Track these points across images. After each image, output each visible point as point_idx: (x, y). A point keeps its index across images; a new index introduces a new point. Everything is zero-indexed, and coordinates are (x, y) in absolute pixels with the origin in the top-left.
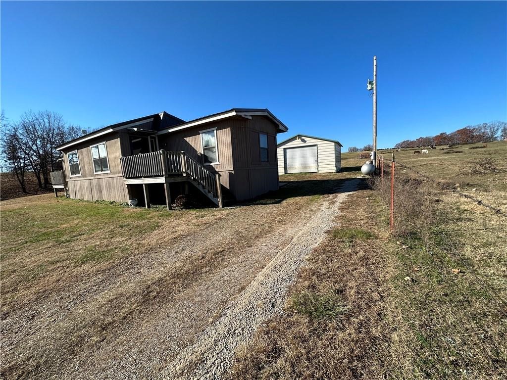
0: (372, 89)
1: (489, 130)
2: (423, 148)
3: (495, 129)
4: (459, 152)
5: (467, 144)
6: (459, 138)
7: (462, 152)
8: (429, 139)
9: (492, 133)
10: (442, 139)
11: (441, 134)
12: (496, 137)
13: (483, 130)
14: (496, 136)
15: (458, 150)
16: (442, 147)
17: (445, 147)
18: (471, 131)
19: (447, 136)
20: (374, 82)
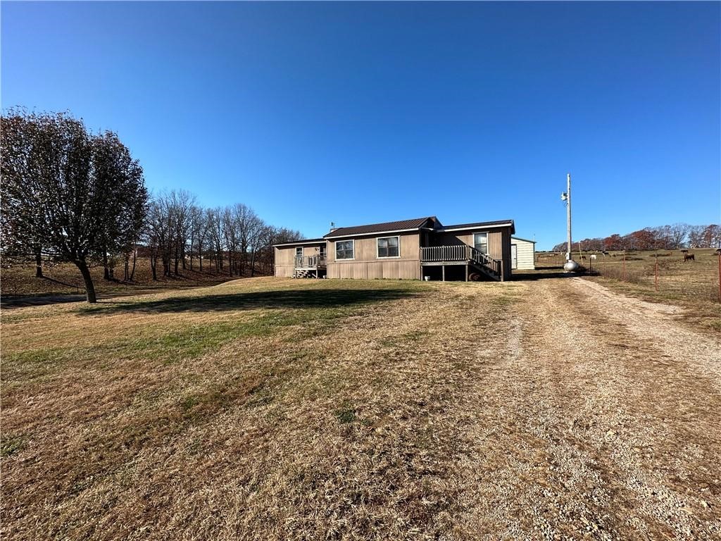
0: (566, 199)
1: (673, 235)
2: (591, 252)
3: (681, 233)
4: (639, 259)
5: (646, 250)
6: (637, 243)
7: (642, 259)
8: (598, 241)
9: (677, 238)
10: (614, 243)
11: (613, 236)
12: (683, 244)
13: (665, 234)
14: (682, 242)
15: (637, 257)
16: (615, 253)
17: (620, 253)
18: (651, 235)
19: (621, 238)
20: (568, 194)
